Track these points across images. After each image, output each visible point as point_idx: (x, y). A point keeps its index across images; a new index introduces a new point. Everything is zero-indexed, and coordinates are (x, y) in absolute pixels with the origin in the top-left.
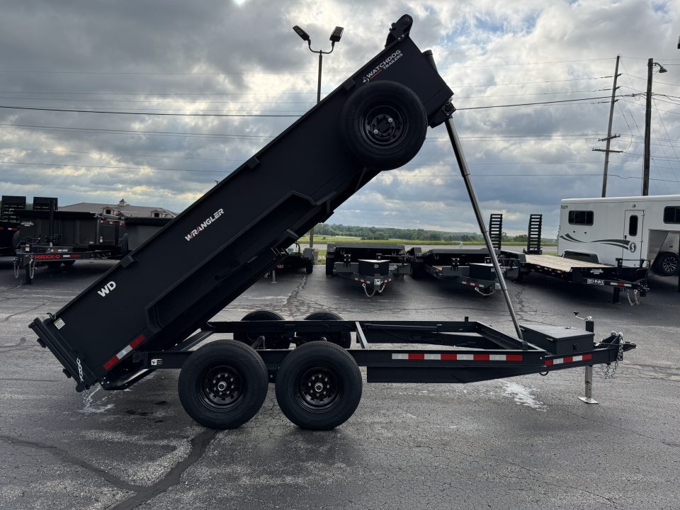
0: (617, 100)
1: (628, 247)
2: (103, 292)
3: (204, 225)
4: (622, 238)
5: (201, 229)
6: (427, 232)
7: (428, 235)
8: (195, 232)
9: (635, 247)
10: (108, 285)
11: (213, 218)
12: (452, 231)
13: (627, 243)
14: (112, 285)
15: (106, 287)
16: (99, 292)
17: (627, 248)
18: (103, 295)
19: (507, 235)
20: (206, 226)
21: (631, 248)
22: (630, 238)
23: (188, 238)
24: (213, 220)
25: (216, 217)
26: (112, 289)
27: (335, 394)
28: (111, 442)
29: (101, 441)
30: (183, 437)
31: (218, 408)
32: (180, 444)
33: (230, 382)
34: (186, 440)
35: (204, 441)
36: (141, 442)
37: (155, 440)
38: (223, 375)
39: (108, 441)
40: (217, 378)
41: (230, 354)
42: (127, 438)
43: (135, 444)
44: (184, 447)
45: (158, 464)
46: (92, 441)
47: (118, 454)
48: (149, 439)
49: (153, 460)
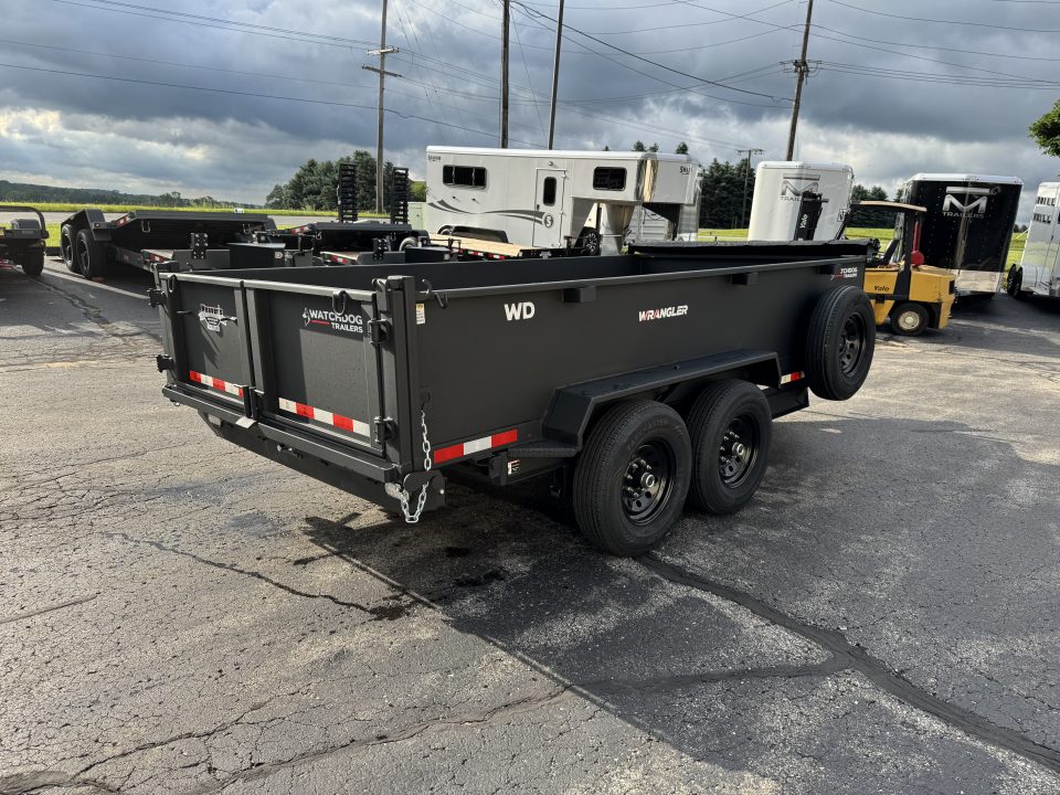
1: (542, 220)
2: (512, 313)
4: (533, 209)
9: (552, 221)
10: (526, 304)
13: (541, 215)
15: (520, 305)
16: (506, 306)
17: (541, 223)
21: (546, 222)
22: (544, 208)
26: (526, 316)
27: (748, 453)
28: (608, 633)
29: (596, 640)
30: (654, 582)
31: (641, 519)
32: (679, 591)
33: (650, 472)
34: (666, 582)
35: (680, 575)
36: (640, 612)
37: (643, 600)
38: (638, 463)
39: (602, 634)
40: (630, 472)
41: (666, 422)
42: (608, 617)
43: (646, 620)
44: (698, 593)
45: (756, 627)
46: (584, 646)
47: (675, 641)
48: (636, 604)
49: (733, 625)
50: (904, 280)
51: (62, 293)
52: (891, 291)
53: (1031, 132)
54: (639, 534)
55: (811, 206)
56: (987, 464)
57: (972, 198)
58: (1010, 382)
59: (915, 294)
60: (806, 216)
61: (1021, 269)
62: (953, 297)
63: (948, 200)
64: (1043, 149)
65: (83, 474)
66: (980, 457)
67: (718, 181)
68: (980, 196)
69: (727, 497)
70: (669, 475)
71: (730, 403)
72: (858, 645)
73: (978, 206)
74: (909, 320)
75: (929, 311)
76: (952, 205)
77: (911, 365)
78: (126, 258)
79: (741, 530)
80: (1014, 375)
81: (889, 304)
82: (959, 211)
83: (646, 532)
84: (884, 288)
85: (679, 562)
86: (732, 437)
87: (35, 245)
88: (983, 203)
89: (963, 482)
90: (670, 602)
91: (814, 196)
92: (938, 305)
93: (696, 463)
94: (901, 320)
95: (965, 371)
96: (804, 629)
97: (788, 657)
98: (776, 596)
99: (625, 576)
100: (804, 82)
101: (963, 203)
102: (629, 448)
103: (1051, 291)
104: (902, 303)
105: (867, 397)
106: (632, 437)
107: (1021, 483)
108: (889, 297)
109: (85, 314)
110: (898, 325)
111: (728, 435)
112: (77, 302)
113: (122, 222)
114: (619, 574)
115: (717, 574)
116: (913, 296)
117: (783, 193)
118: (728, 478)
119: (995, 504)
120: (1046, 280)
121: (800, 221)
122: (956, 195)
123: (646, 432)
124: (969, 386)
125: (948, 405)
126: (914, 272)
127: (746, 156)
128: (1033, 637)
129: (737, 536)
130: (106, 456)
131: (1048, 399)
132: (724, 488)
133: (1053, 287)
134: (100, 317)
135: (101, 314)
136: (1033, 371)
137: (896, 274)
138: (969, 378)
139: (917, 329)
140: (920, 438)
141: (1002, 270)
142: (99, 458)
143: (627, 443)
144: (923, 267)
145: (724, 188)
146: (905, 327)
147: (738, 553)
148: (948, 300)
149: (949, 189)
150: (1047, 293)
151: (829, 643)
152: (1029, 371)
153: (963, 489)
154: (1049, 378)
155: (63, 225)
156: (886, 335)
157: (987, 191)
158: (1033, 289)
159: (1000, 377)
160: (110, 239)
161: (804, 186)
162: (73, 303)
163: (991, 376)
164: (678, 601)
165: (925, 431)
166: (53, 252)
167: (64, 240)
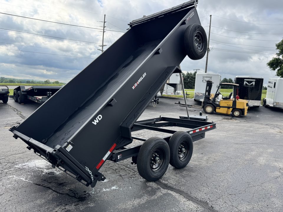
0: (105, 32)
2: (95, 122)
3: (139, 81)
5: (138, 83)
6: (6, 79)
7: (8, 80)
8: (136, 85)
10: (98, 117)
11: (143, 77)
12: (21, 79)
14: (100, 117)
15: (97, 119)
16: (93, 122)
18: (95, 124)
19: (50, 81)
20: (140, 81)
23: (133, 88)
24: (142, 78)
25: (144, 77)
27: (187, 151)
28: (143, 204)
29: (139, 206)
30: (159, 188)
31: (156, 171)
32: (164, 191)
33: (158, 157)
34: (162, 189)
35: (166, 187)
36: (153, 198)
37: (154, 194)
38: (155, 155)
39: (141, 204)
40: (153, 157)
41: (162, 143)
42: (143, 199)
43: (154, 200)
44: (170, 192)
45: (184, 201)
46: (135, 208)
47: (161, 206)
48: (152, 195)
49: (178, 201)
50: (234, 103)
51: (12, 108)
52: (231, 106)
53: (267, 65)
54: (155, 175)
55: (209, 84)
56: (253, 153)
57: (251, 82)
58: (263, 130)
59: (238, 107)
60: (208, 87)
61: (266, 100)
62: (247, 107)
63: (245, 83)
64: (271, 69)
65: (7, 159)
66: (252, 151)
67: (188, 77)
68: (253, 81)
69: (181, 163)
70: (164, 158)
71: (180, 138)
72: (211, 206)
73: (253, 84)
74: (237, 113)
75: (242, 111)
76: (246, 83)
77: (237, 125)
78: (30, 98)
79: (184, 172)
80: (264, 128)
81: (231, 109)
82: (248, 85)
83: (157, 174)
84: (229, 105)
85: (166, 182)
86: (182, 147)
87: (6, 95)
88: (254, 83)
89: (246, 158)
90: (162, 194)
91: (210, 82)
92: (244, 109)
93: (171, 154)
94: (234, 113)
95: (251, 127)
96: (197, 202)
97: (191, 210)
98: (191, 192)
99: (151, 187)
100: (209, 53)
101: (249, 83)
102: (151, 151)
103: (274, 105)
104: (234, 109)
105: (224, 134)
106: (152, 147)
107: (262, 158)
108: (231, 107)
109: (17, 113)
110: (234, 115)
111: (181, 146)
112: (15, 110)
113: (29, 89)
114: (149, 186)
115: (176, 186)
116: (237, 107)
117: (203, 81)
118: (181, 158)
119: (254, 164)
120: (272, 102)
121: (206, 88)
122: (247, 81)
123: (156, 146)
124: (252, 131)
125: (245, 136)
126: (237, 101)
127: (195, 71)
128: (259, 203)
129: (183, 175)
130: (14, 153)
131: (272, 134)
132: (180, 161)
133: (274, 104)
134: (21, 114)
135: (21, 113)
136: (269, 127)
137: (232, 101)
138: (252, 129)
139: (239, 115)
140: (237, 146)
141: (260, 100)
142: (13, 154)
143: (151, 149)
144: (239, 99)
145: (190, 79)
146: (236, 115)
147: (183, 180)
148: (246, 108)
149: (245, 80)
150: (273, 106)
151: (203, 205)
152: (268, 127)
153: (246, 160)
154: (273, 129)
155: (14, 90)
156: (231, 117)
157: (255, 80)
158: (269, 105)
159: (260, 128)
160: (26, 93)
161: (207, 79)
162: (14, 110)
163: (258, 128)
164: (164, 194)
165: (238, 144)
166: (11, 97)
167: (14, 94)
